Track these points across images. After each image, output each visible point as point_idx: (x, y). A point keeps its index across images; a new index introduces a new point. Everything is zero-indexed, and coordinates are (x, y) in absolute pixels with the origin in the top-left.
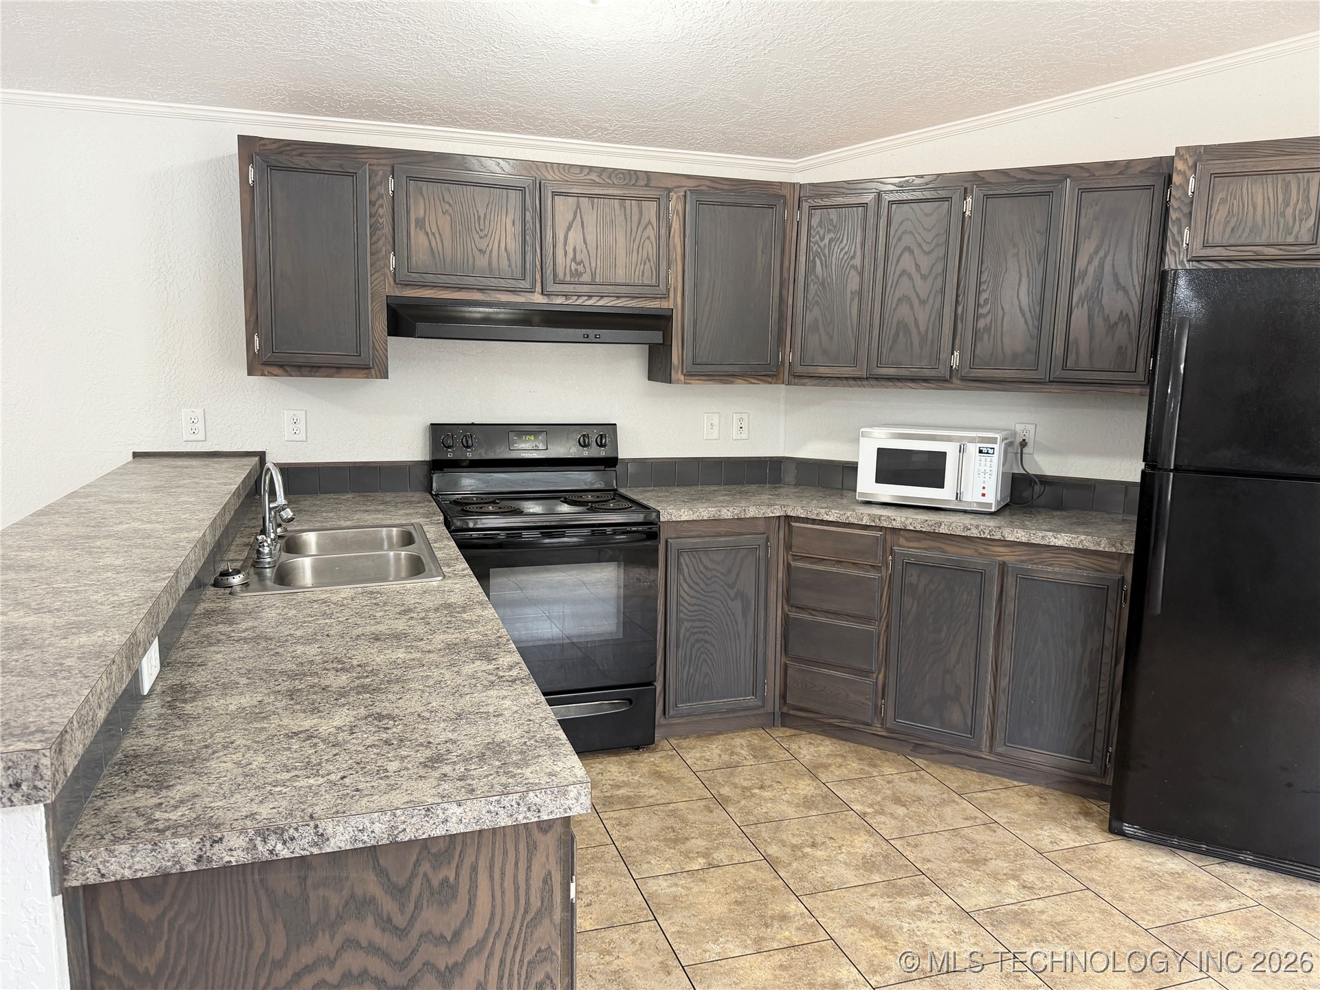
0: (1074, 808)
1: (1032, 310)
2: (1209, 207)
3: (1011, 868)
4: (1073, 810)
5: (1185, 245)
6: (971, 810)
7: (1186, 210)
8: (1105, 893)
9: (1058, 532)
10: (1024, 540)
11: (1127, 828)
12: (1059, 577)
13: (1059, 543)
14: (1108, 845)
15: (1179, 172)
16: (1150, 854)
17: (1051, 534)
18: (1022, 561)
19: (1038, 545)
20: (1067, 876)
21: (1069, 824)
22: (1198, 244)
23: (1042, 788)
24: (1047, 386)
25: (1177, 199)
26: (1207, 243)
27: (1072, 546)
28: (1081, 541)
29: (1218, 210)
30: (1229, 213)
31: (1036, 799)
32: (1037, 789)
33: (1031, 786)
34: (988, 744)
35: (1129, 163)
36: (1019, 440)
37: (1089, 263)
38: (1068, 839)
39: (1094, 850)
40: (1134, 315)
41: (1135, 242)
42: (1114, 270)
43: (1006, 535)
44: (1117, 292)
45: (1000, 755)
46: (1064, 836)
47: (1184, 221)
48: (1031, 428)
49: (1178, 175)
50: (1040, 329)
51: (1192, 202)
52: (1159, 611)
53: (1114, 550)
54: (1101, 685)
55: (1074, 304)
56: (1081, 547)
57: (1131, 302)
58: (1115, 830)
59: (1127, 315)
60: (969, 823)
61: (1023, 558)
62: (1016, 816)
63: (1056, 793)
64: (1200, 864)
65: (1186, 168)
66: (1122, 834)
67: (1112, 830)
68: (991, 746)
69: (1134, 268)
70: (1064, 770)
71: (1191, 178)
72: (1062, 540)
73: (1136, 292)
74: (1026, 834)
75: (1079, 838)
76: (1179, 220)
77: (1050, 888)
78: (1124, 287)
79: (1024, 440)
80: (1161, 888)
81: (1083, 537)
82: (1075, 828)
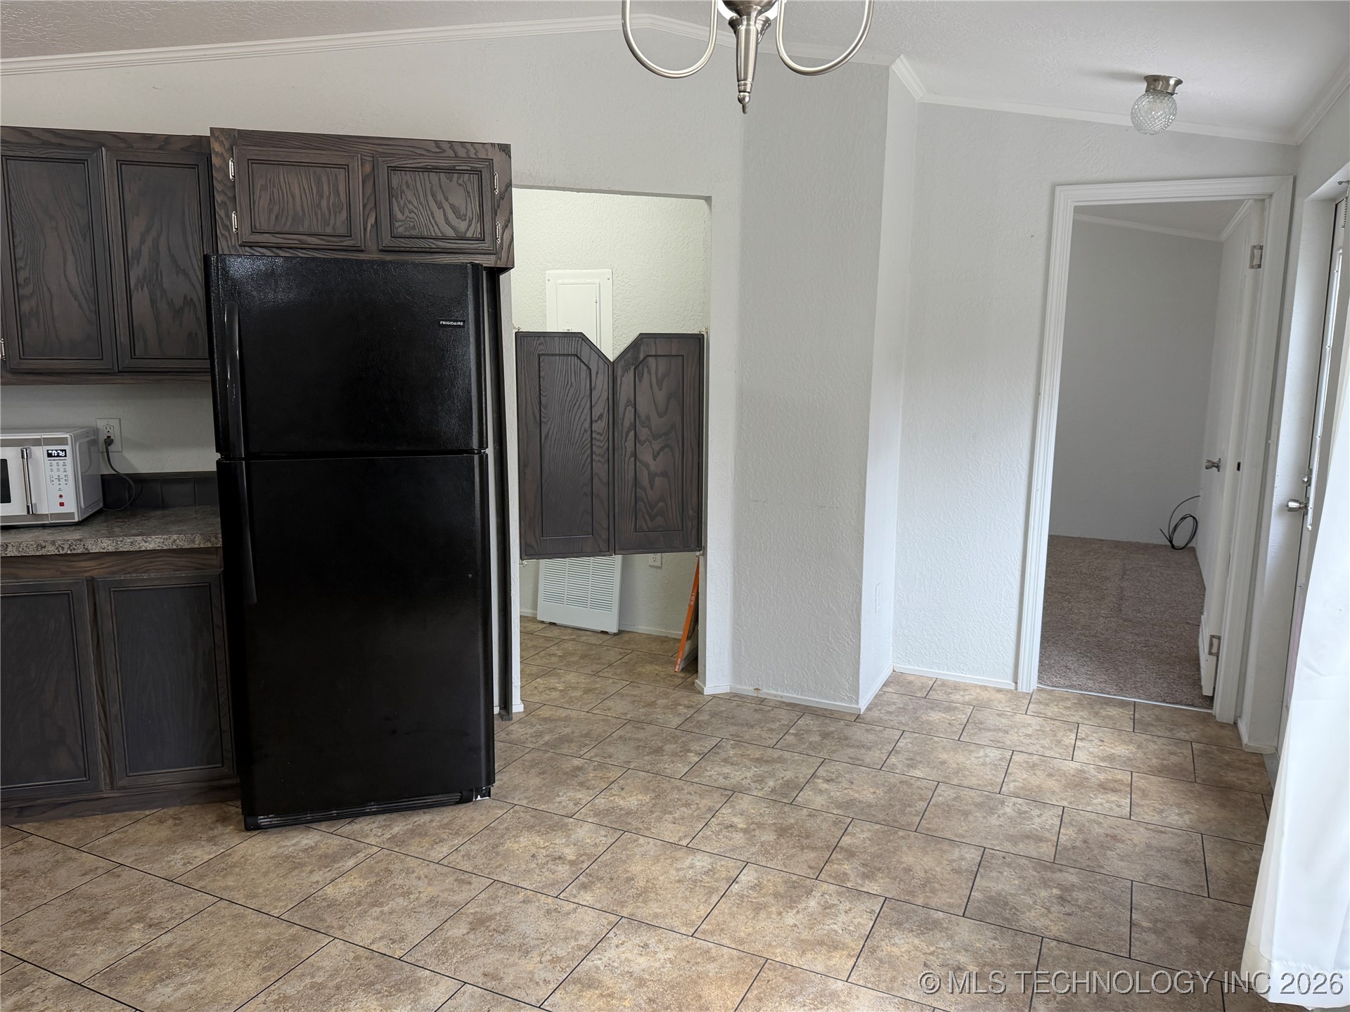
0: (210, 818)
1: (85, 292)
2: (251, 192)
3: (137, 910)
4: (209, 821)
5: (234, 230)
6: (89, 860)
7: (230, 194)
8: (239, 897)
9: (149, 535)
10: (111, 549)
11: (263, 820)
12: (156, 583)
13: (151, 546)
14: (245, 844)
15: (217, 154)
16: (286, 838)
17: (140, 538)
18: (114, 573)
19: (128, 552)
20: (200, 894)
21: (205, 837)
22: (246, 229)
23: (178, 808)
24: (118, 377)
25: (219, 182)
26: (255, 228)
27: (165, 548)
28: (175, 541)
29: (260, 197)
30: (270, 199)
31: (170, 822)
32: (171, 811)
33: (165, 810)
34: (108, 781)
35: (168, 138)
36: (103, 437)
37: (142, 242)
38: (201, 853)
39: (230, 855)
40: (199, 300)
41: (188, 223)
42: (170, 252)
43: (90, 547)
44: (177, 274)
45: (125, 788)
46: (198, 853)
47: (230, 206)
48: (115, 423)
49: (216, 157)
50: (98, 313)
51: (234, 186)
52: (256, 601)
53: (210, 545)
54: (219, 686)
55: (132, 287)
56: (175, 547)
57: (194, 286)
58: (251, 826)
59: (191, 300)
60: (88, 878)
61: (114, 569)
62: (145, 850)
63: (193, 808)
64: (332, 830)
65: (223, 150)
66: (259, 827)
67: (248, 828)
68: (112, 783)
69: (192, 251)
70: (197, 782)
71: (230, 162)
72: (153, 543)
73: (197, 276)
74: (156, 866)
75: (215, 848)
76: (224, 203)
77: (180, 915)
78: (184, 270)
79: (109, 437)
80: (296, 868)
81: (175, 537)
82: (211, 840)
